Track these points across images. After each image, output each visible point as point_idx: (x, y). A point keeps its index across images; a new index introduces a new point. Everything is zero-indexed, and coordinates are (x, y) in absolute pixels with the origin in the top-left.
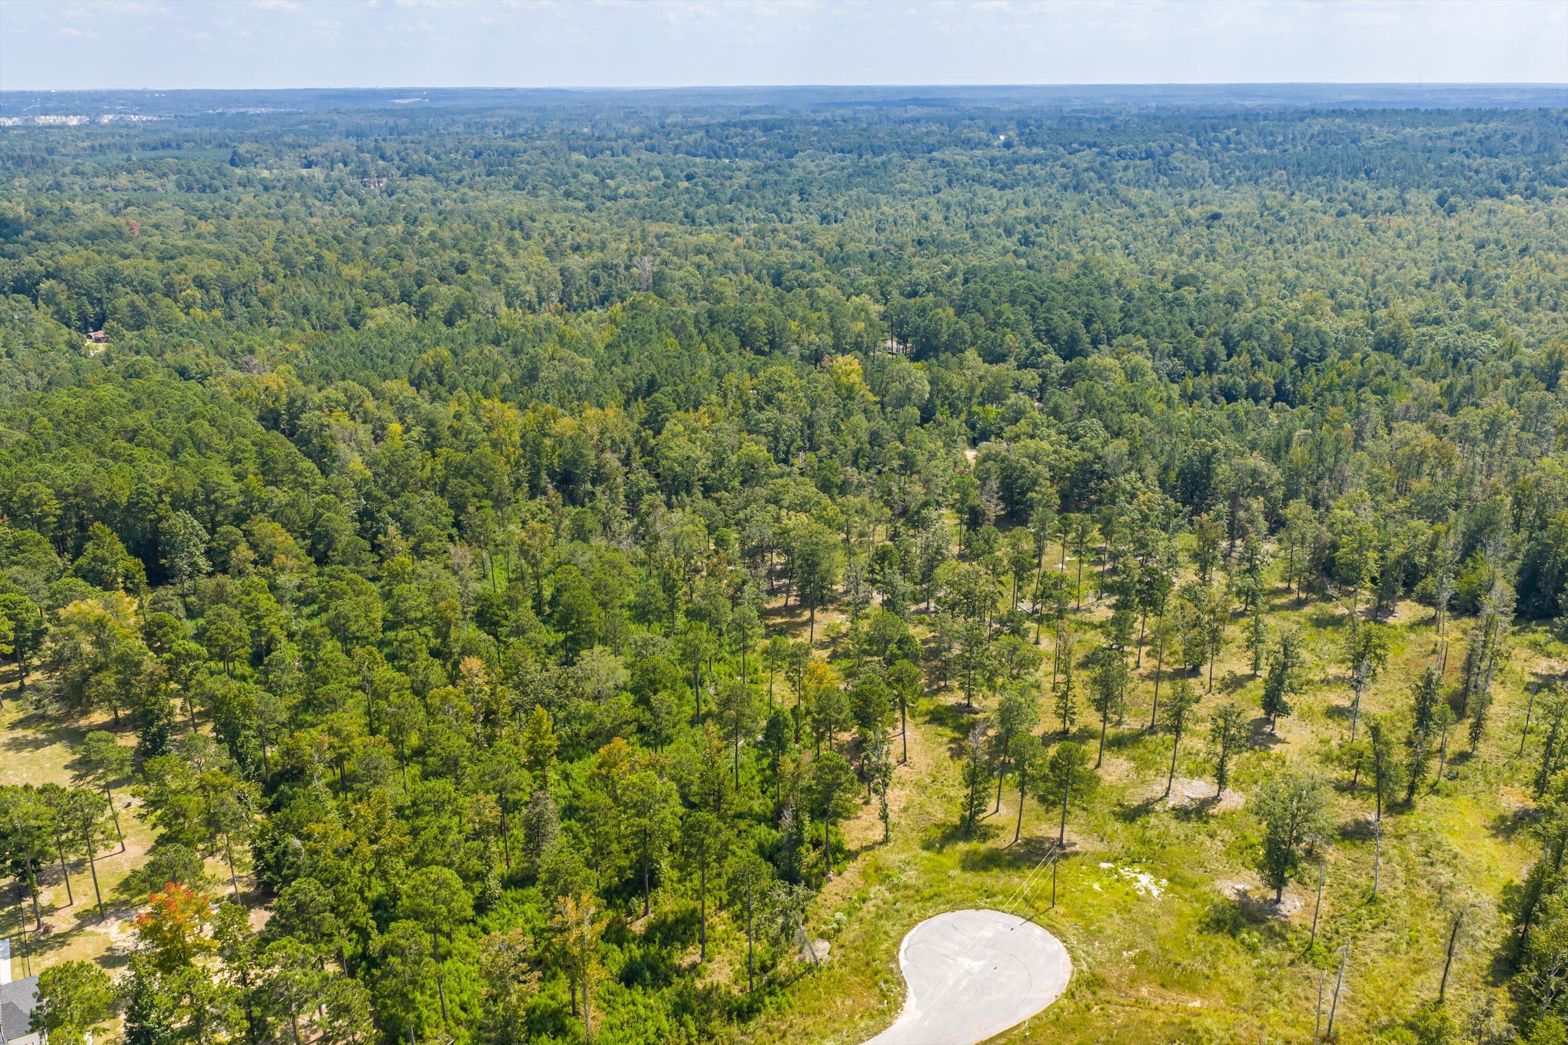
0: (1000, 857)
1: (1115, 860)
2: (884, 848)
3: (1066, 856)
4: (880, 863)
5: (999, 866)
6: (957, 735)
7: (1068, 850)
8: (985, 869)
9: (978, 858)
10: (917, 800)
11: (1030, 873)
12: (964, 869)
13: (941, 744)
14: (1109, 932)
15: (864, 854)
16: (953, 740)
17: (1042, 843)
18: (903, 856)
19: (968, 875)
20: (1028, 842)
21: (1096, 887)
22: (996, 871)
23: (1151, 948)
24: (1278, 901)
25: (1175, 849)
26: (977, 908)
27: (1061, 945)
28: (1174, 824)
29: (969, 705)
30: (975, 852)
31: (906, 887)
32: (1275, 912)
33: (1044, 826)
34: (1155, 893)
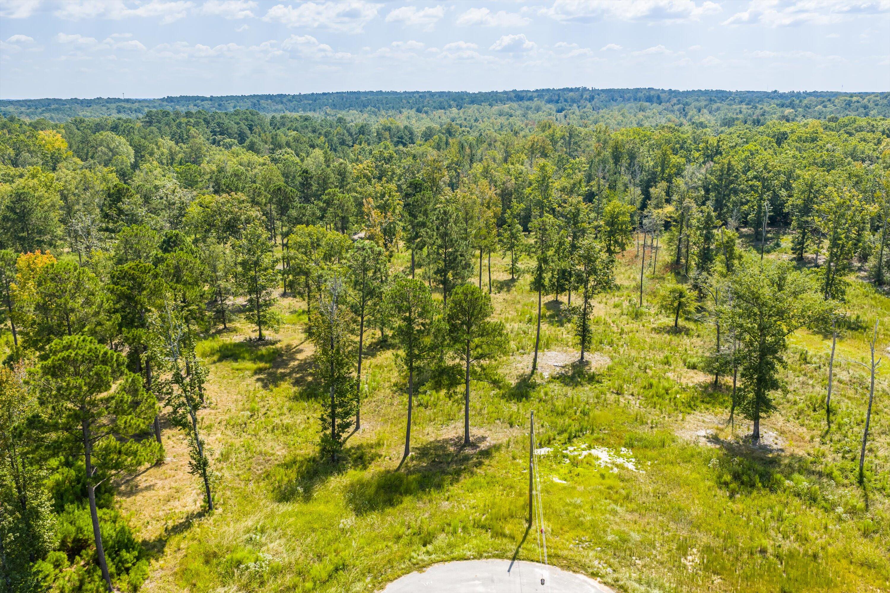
0: (400, 479)
1: (549, 442)
2: (208, 522)
3: (487, 453)
4: (212, 545)
5: (408, 492)
6: (262, 365)
7: (483, 446)
8: (391, 503)
9: (371, 491)
10: (237, 442)
11: (455, 489)
12: (359, 511)
13: (243, 378)
14: (636, 537)
15: (175, 540)
16: (260, 371)
17: (443, 448)
18: (249, 522)
19: (373, 517)
20: (424, 452)
21: (557, 480)
22: (407, 501)
23: (704, 539)
24: (756, 436)
25: (597, 412)
26: (420, 567)
27: (594, 582)
28: (570, 391)
29: (261, 338)
30: (363, 485)
31: (275, 572)
32: (765, 449)
33: (429, 429)
34: (631, 466)
